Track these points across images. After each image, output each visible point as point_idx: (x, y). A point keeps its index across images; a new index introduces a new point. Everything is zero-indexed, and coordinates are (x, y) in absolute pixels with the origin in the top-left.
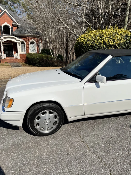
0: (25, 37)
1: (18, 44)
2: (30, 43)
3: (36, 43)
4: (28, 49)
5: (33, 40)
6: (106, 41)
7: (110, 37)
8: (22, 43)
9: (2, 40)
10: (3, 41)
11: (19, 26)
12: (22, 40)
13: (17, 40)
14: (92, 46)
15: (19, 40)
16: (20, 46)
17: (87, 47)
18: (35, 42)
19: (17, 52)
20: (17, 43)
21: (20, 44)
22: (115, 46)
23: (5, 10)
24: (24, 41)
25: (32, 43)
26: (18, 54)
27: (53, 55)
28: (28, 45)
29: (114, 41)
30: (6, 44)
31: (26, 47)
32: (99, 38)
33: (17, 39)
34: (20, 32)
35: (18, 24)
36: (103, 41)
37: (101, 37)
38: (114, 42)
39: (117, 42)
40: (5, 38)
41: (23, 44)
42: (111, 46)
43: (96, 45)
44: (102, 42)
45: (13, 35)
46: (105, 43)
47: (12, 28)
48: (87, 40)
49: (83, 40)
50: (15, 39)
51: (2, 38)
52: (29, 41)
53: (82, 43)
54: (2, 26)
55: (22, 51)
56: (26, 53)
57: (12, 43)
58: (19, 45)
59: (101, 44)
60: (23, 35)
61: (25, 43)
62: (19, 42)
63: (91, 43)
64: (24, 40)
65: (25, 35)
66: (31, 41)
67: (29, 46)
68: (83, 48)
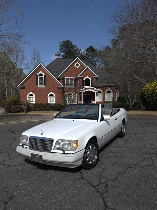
0: (103, 87)
1: (95, 93)
2: (106, 92)
4: (104, 98)
5: (109, 89)
8: (100, 92)
9: (83, 90)
10: (83, 92)
11: (98, 78)
12: (99, 90)
13: (95, 90)
15: (97, 90)
17: (148, 95)
18: (111, 91)
19: (94, 100)
23: (88, 67)
25: (109, 92)
26: (95, 102)
27: (129, 103)
30: (85, 94)
31: (102, 96)
33: (95, 89)
35: (97, 76)
40: (85, 89)
41: (100, 94)
45: (92, 86)
47: (92, 81)
48: (148, 90)
49: (145, 89)
50: (93, 89)
51: (83, 89)
53: (145, 92)
54: (84, 79)
56: (102, 101)
57: (91, 93)
58: (96, 95)
60: (101, 85)
61: (102, 93)
62: (97, 92)
63: (151, 92)
64: (101, 89)
65: (103, 85)
66: (107, 90)
67: (105, 95)
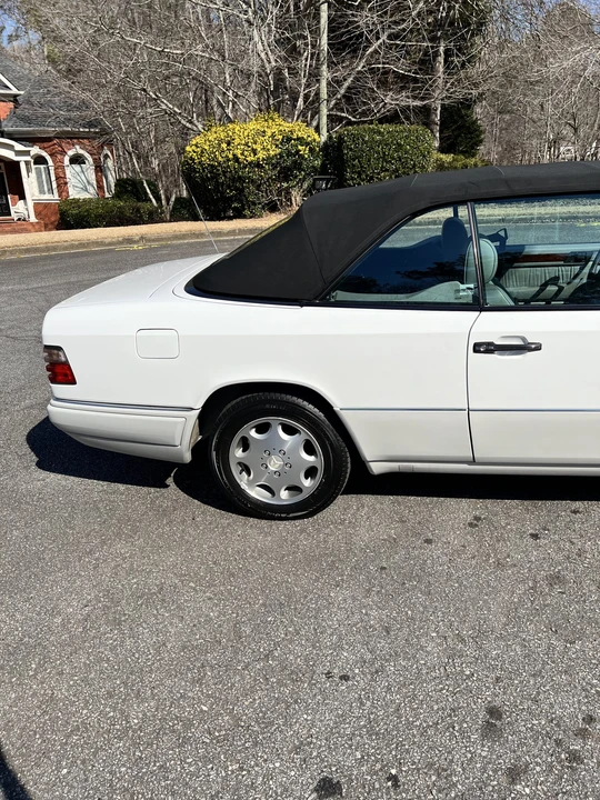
0: (49, 139)
1: (23, 166)
2: (67, 160)
3: (90, 159)
4: (62, 184)
5: (79, 149)
6: (238, 152)
7: (246, 144)
8: (39, 160)
11: (20, 100)
12: (35, 150)
13: (19, 153)
14: (212, 166)
15: (27, 153)
16: (33, 175)
17: (203, 170)
18: (87, 155)
19: (22, 197)
20: (18, 163)
21: (33, 167)
22: (258, 165)
24: (44, 154)
25: (77, 160)
26: (26, 204)
27: (158, 199)
28: (60, 168)
29: (254, 152)
31: (53, 178)
32: (224, 145)
33: (19, 147)
34: (26, 120)
35: (14, 91)
36: (234, 155)
37: (229, 144)
38: (255, 154)
39: (261, 155)
41: (42, 166)
42: (250, 163)
43: (219, 163)
44: (231, 156)
45: (1, 133)
46: (236, 159)
48: (202, 152)
50: (10, 147)
52: (64, 153)
53: (191, 159)
55: (42, 191)
56: (57, 197)
57: (2, 165)
58: (28, 171)
59: (229, 160)
60: (41, 132)
61: (50, 163)
62: (28, 158)
63: (210, 160)
64: (44, 148)
65: (48, 132)
66: (71, 153)
67: (65, 173)
68: (195, 170)
